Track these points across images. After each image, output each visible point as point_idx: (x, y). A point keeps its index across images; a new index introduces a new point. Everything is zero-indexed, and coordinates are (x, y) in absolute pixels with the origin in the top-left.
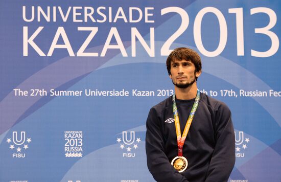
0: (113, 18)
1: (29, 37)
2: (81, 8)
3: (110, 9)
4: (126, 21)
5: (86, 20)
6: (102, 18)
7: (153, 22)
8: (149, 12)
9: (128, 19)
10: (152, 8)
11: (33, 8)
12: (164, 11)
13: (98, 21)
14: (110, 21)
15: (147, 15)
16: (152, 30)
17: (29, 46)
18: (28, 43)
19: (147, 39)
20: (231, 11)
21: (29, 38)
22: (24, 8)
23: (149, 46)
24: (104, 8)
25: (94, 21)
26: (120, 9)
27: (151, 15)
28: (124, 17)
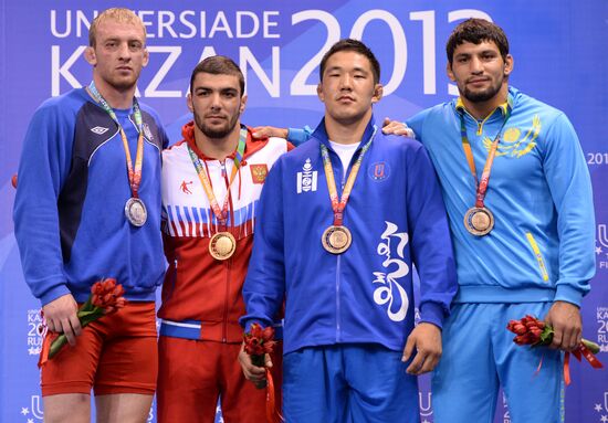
0: (208, 32)
1: (61, 64)
2: (152, 13)
3: (203, 14)
4: (230, 35)
5: (161, 35)
6: (188, 31)
7: (278, 36)
8: (271, 19)
9: (234, 32)
10: (277, 13)
11: (69, 13)
12: (297, 18)
13: (182, 35)
14: (203, 35)
15: (267, 24)
16: (276, 51)
17: (62, 79)
18: (61, 75)
19: (267, 68)
20: (414, 16)
21: (61, 66)
22: (53, 13)
23: (271, 79)
24: (192, 13)
25: (174, 35)
26: (221, 15)
27: (275, 24)
28: (227, 28)
